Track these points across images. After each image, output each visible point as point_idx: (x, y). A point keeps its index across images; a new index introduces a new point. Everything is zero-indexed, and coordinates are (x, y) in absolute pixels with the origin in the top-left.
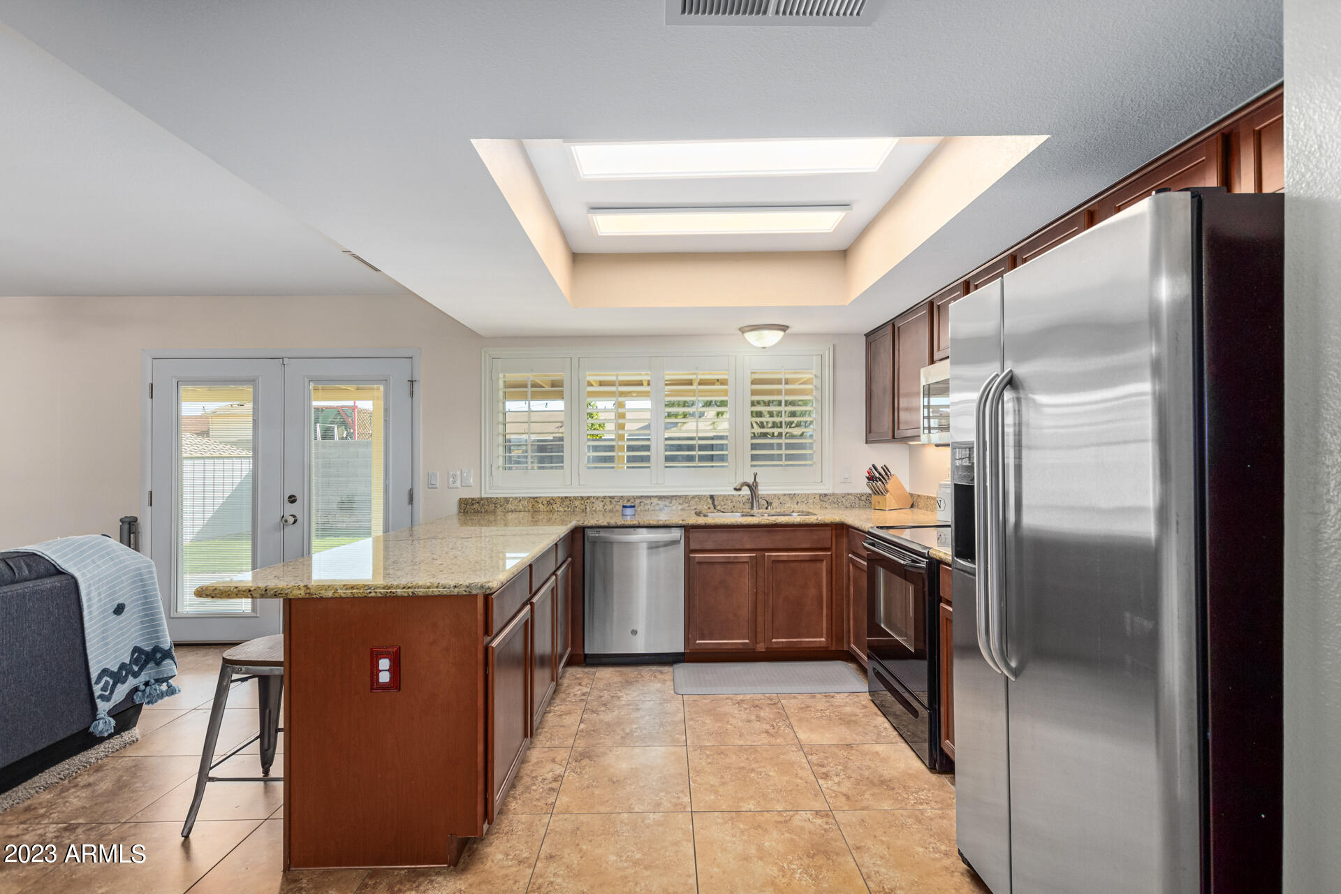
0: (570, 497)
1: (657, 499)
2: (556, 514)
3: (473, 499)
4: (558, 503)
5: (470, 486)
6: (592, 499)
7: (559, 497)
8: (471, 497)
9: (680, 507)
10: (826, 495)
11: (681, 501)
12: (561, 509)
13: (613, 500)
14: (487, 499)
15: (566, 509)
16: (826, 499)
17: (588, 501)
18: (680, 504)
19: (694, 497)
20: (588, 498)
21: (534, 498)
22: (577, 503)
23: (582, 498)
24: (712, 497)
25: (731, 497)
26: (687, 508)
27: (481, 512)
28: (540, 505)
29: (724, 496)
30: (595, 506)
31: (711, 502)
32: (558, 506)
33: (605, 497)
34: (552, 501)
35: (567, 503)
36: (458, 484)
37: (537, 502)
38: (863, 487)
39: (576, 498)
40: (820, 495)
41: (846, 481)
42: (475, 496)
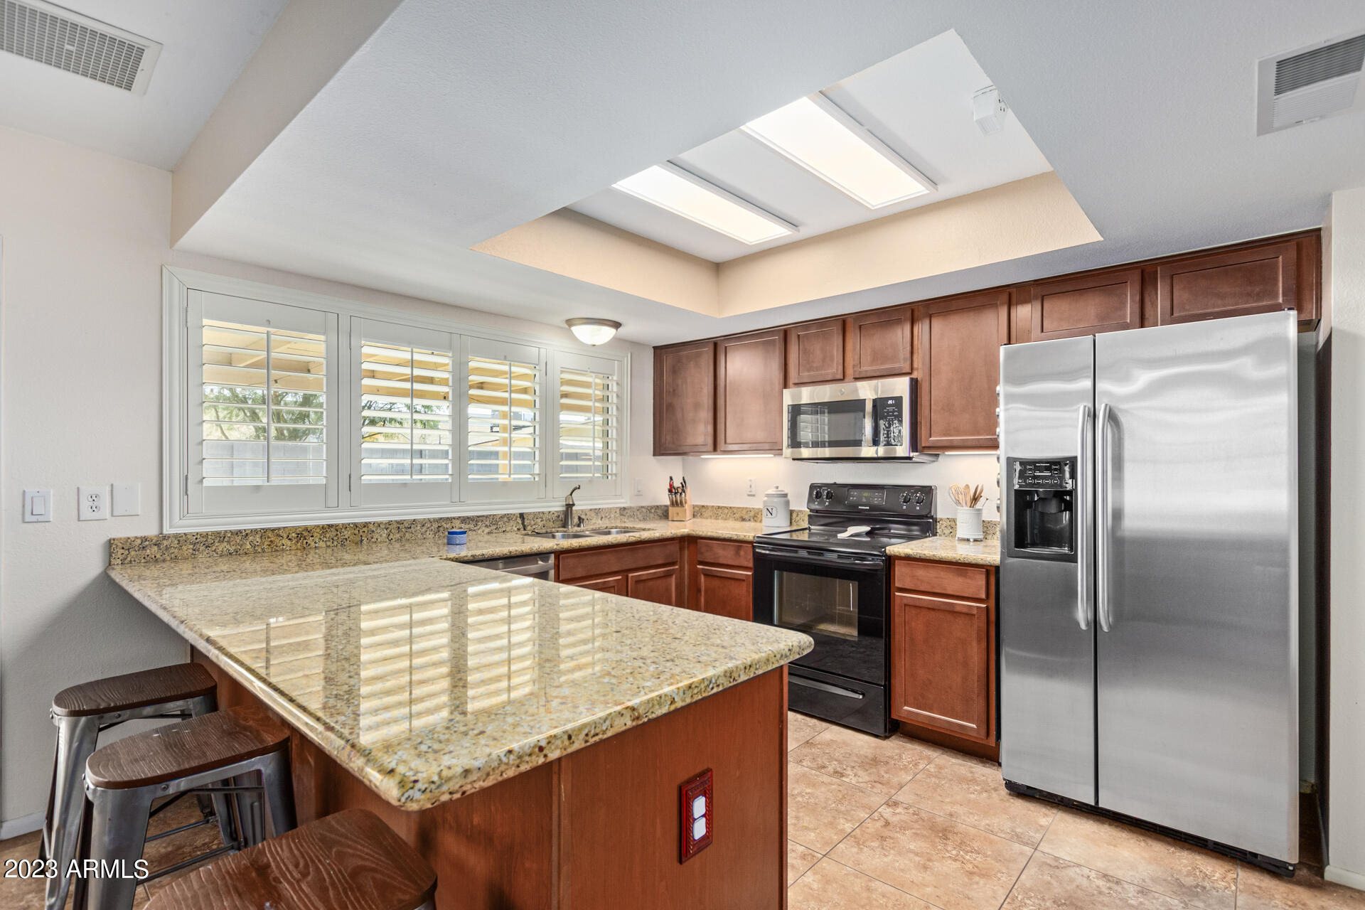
0: (337, 525)
1: (459, 521)
2: (312, 552)
3: (144, 539)
4: (315, 534)
5: (138, 515)
6: (371, 527)
7: (318, 526)
8: (139, 535)
9: (487, 530)
10: (625, 508)
11: (488, 523)
12: (322, 544)
13: (401, 526)
14: (177, 536)
15: (328, 543)
16: (624, 513)
17: (365, 529)
18: (486, 526)
19: (503, 517)
20: (366, 525)
21: (273, 530)
22: (347, 534)
23: (356, 525)
24: (522, 515)
25: (541, 515)
26: (494, 531)
27: (164, 561)
28: (285, 541)
29: (534, 514)
30: (376, 536)
31: (520, 522)
32: (317, 540)
33: (390, 523)
34: (305, 534)
35: (332, 533)
36: (105, 512)
37: (279, 535)
38: (665, 499)
39: (345, 526)
40: (621, 509)
41: (639, 494)
42: (151, 531)
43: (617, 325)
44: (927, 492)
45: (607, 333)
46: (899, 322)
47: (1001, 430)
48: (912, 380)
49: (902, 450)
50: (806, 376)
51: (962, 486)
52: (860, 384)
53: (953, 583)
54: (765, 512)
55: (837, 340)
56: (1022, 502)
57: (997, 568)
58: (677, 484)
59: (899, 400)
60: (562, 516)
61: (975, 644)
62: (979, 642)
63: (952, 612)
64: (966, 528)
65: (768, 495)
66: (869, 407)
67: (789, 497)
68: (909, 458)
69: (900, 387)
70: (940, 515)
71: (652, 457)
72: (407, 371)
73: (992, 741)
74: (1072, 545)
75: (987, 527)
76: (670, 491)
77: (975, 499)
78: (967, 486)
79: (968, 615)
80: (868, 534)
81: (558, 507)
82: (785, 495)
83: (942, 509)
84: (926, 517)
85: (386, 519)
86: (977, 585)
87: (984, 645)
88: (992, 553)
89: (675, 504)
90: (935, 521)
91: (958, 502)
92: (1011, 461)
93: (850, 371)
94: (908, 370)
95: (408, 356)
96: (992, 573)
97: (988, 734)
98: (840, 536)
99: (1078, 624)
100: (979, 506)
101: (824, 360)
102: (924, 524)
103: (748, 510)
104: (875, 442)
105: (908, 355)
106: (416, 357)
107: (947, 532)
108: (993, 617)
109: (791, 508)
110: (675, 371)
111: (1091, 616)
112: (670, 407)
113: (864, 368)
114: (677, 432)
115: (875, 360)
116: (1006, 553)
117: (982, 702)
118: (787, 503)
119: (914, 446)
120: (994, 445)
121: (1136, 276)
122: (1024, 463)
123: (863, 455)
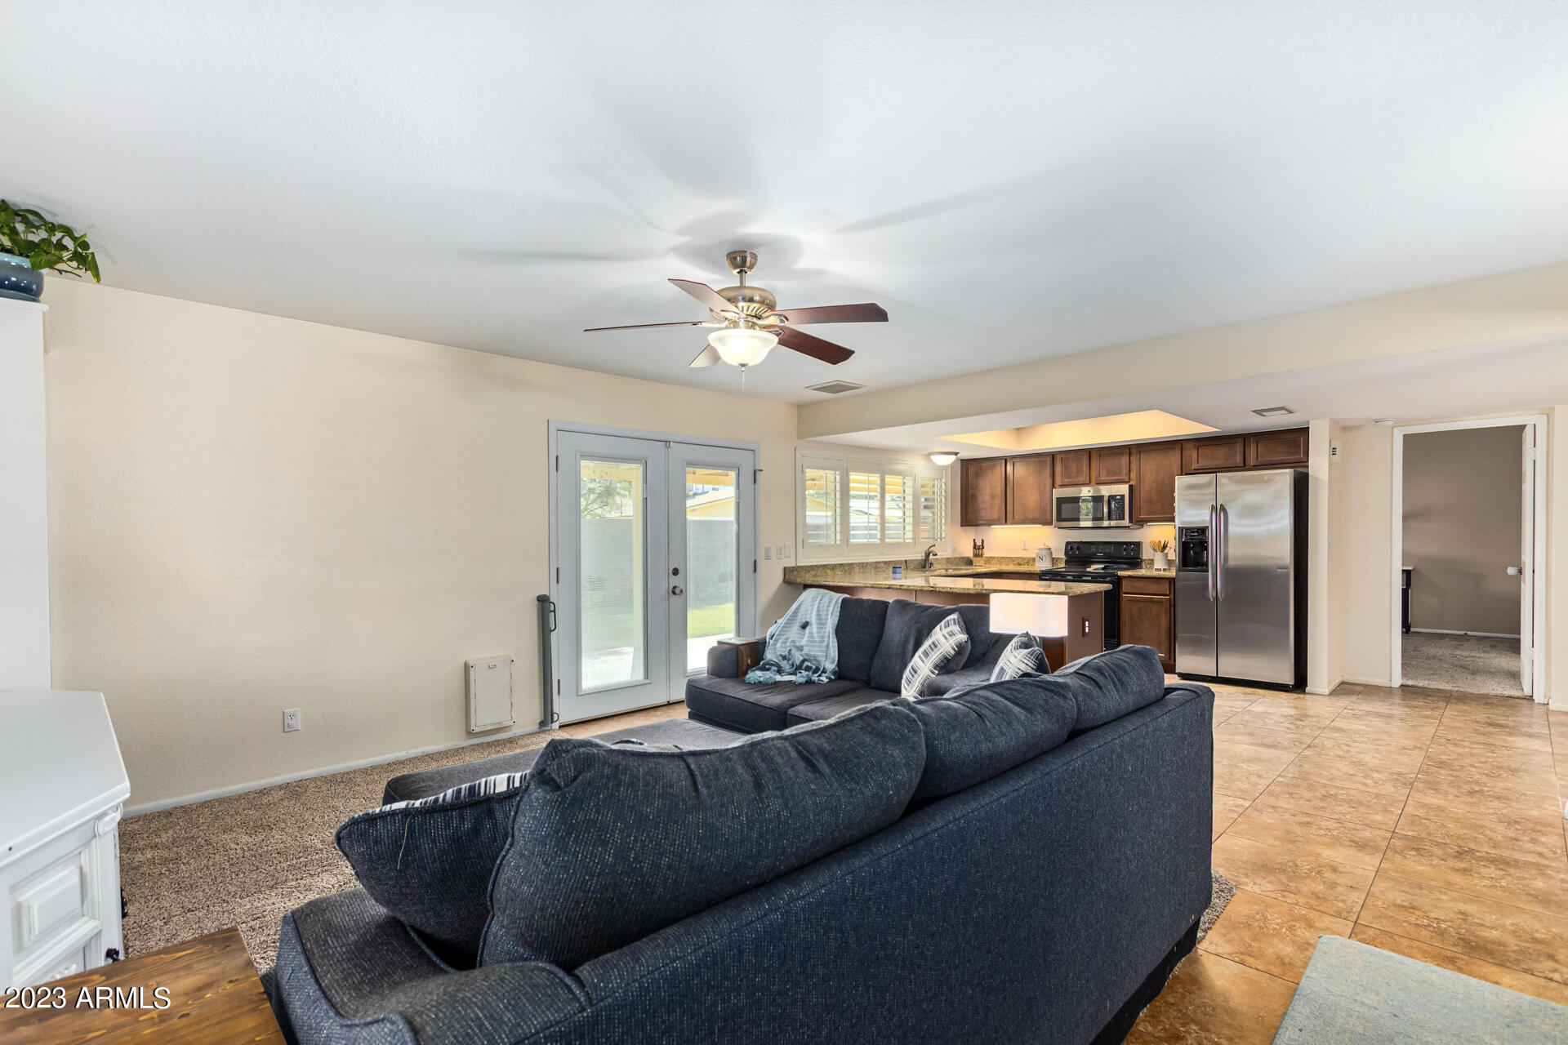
0: (843, 564)
2: (837, 577)
3: (793, 567)
4: (837, 568)
5: (789, 557)
7: (838, 564)
8: (791, 566)
10: (948, 558)
14: (801, 567)
15: (841, 573)
16: (948, 561)
20: (852, 564)
21: (825, 565)
22: (846, 568)
24: (906, 561)
25: (913, 561)
32: (838, 570)
33: (860, 563)
35: (842, 568)
36: (783, 556)
37: (827, 568)
38: (969, 553)
39: (846, 564)
40: (946, 559)
41: (954, 550)
42: (793, 565)
43: (956, 454)
44: (1138, 545)
45: (953, 458)
46: (1122, 454)
47: (1176, 514)
48: (1130, 486)
49: (1126, 522)
50: (1066, 481)
51: (1157, 541)
52: (1101, 487)
53: (1153, 588)
54: (1037, 559)
55: (1085, 462)
56: (1185, 548)
57: (1174, 579)
58: (979, 543)
59: (1123, 496)
60: (923, 563)
61: (1164, 616)
62: (1166, 614)
63: (1152, 601)
64: (1159, 564)
65: (1039, 549)
66: (1106, 499)
67: (1052, 550)
68: (1128, 527)
69: (1123, 489)
70: (1144, 558)
71: (960, 528)
72: (866, 486)
73: (1172, 662)
74: (1207, 566)
75: (1170, 563)
76: (975, 548)
77: (1164, 547)
78: (1160, 542)
79: (1160, 602)
80: (1103, 569)
81: (920, 556)
82: (1050, 549)
83: (1146, 553)
84: (1137, 558)
85: (858, 562)
86: (1165, 587)
87: (1168, 615)
88: (1172, 573)
89: (976, 555)
90: (1142, 561)
91: (1154, 550)
92: (1181, 529)
93: (1093, 479)
94: (1127, 480)
95: (866, 478)
96: (1172, 581)
97: (1170, 659)
98: (1088, 570)
99: (1210, 599)
100: (1166, 551)
101: (1078, 472)
102: (1135, 562)
103: (1023, 559)
104: (1110, 519)
105: (1128, 472)
106: (871, 478)
107: (1148, 566)
108: (1172, 603)
109: (1054, 556)
110: (977, 475)
111: (1214, 595)
112: (974, 497)
113: (1102, 478)
114: (976, 511)
115: (1108, 475)
116: (1179, 570)
117: (1167, 643)
118: (1051, 553)
119: (1131, 521)
120: (1172, 520)
121: (1241, 440)
122: (1187, 529)
123: (1104, 526)
